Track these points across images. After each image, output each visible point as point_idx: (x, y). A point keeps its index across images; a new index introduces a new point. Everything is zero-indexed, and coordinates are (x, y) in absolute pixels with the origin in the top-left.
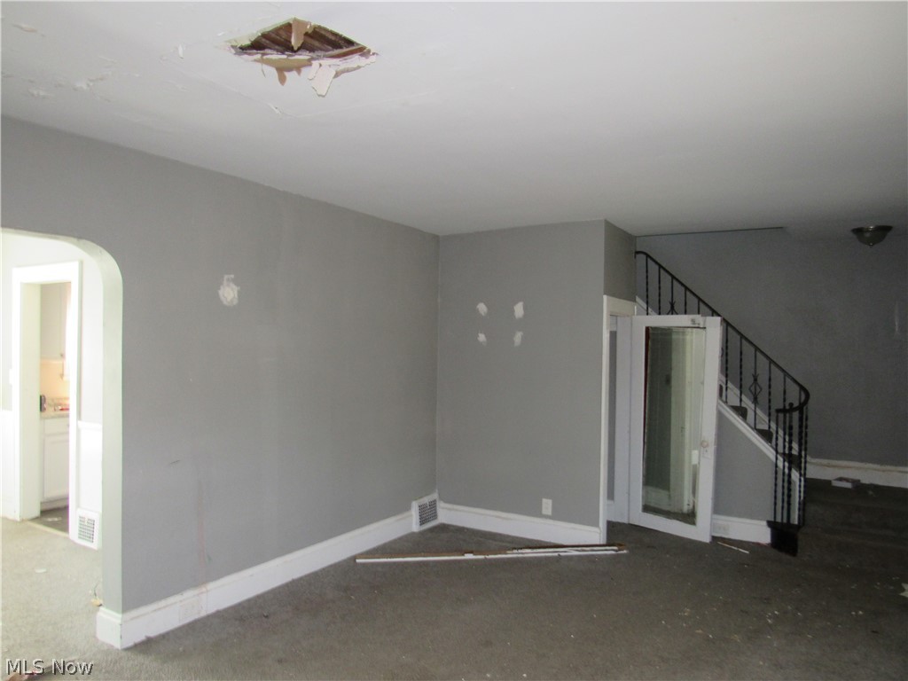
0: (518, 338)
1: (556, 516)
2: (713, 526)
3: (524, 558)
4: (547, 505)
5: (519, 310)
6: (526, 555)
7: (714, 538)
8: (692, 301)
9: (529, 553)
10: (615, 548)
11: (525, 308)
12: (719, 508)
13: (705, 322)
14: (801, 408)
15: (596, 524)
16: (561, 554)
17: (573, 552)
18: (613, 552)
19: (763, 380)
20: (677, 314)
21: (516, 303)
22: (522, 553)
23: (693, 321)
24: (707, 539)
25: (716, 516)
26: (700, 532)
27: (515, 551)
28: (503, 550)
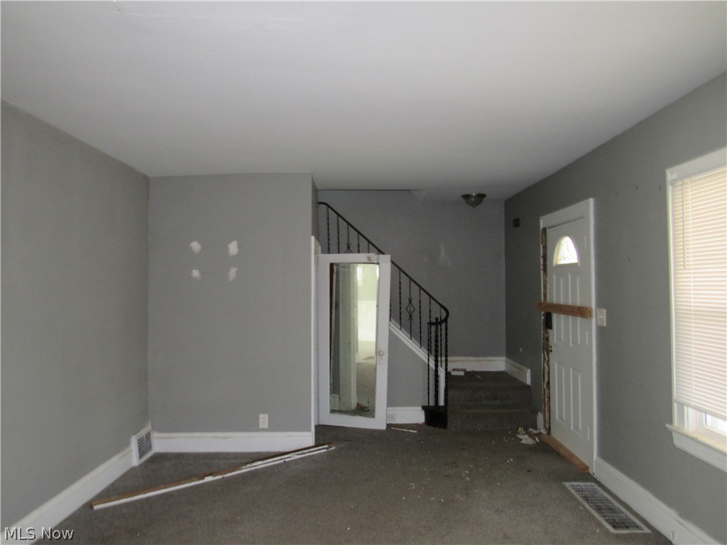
0: (233, 273)
1: (273, 427)
2: (388, 417)
3: (256, 470)
4: (264, 420)
5: (233, 248)
6: (258, 467)
7: (389, 426)
8: (364, 243)
9: (260, 465)
10: (326, 446)
11: (239, 246)
12: (391, 402)
13: (378, 260)
14: (446, 320)
15: (309, 430)
16: (286, 460)
17: (295, 457)
18: (325, 450)
19: (415, 302)
20: (352, 253)
21: (230, 242)
22: (255, 466)
23: (369, 258)
24: (384, 427)
25: (390, 408)
26: (377, 423)
27: (249, 465)
28: (237, 467)
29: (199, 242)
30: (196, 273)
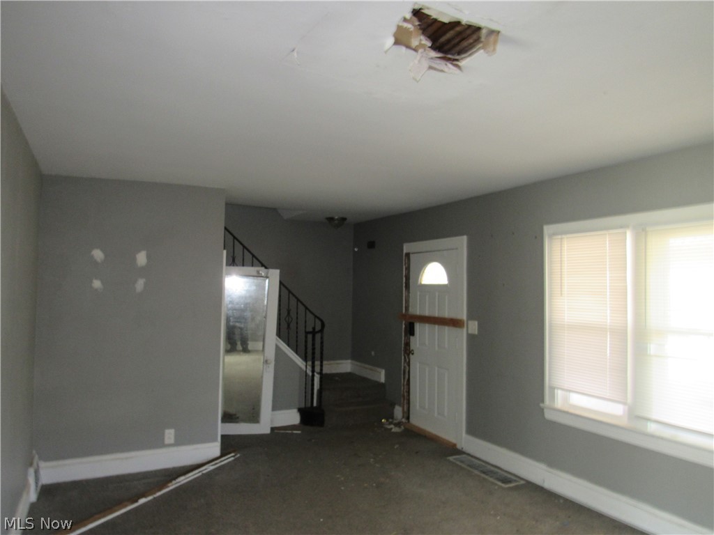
0: (140, 284)
1: (179, 442)
2: (272, 421)
3: (181, 486)
4: (170, 435)
5: (142, 259)
6: (182, 483)
7: (273, 429)
8: (248, 256)
9: (183, 480)
10: (233, 454)
11: (148, 257)
12: (276, 407)
13: (267, 273)
14: (321, 331)
15: (215, 440)
16: (204, 472)
17: (210, 468)
18: (233, 458)
19: (293, 314)
20: (237, 265)
21: (139, 251)
22: (179, 482)
23: (258, 272)
24: (268, 431)
25: (278, 413)
26: (262, 428)
27: (174, 482)
28: (163, 485)
29: (101, 250)
30: (97, 284)
